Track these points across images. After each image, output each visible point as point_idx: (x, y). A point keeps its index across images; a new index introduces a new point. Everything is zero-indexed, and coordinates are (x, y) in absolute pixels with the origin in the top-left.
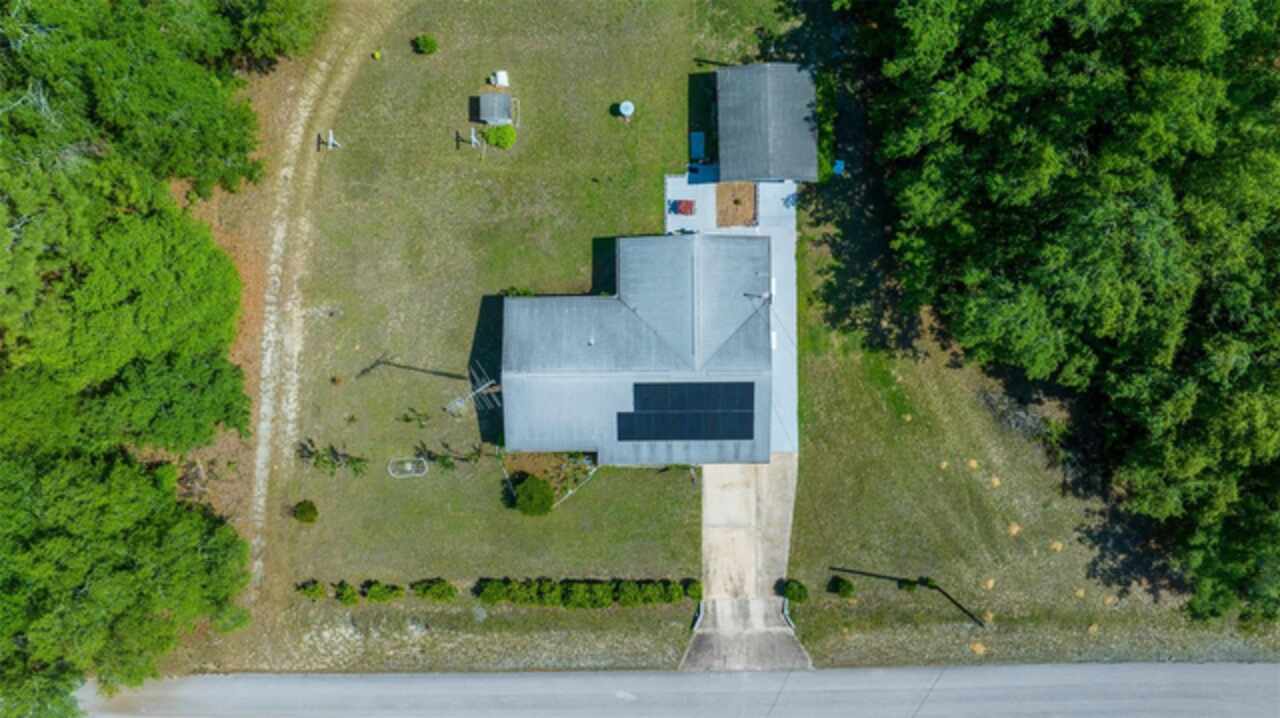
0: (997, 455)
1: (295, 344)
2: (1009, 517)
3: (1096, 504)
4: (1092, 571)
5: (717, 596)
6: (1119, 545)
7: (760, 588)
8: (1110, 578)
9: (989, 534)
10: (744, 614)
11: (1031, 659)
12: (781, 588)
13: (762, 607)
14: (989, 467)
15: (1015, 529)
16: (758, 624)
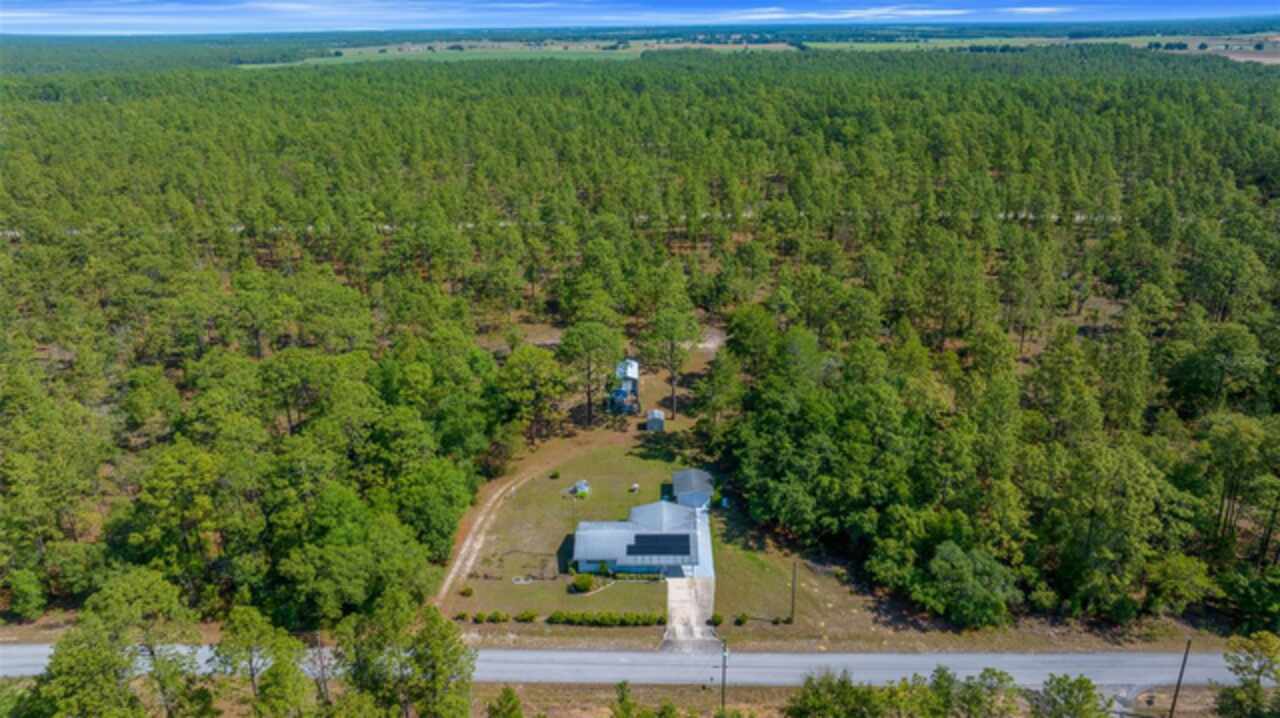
0: (814, 582)
1: (478, 546)
2: (825, 601)
3: (870, 598)
4: (875, 621)
5: (676, 626)
6: (887, 612)
7: (698, 623)
8: (887, 624)
9: (817, 606)
10: (690, 632)
11: (852, 651)
12: (709, 623)
13: (699, 631)
14: (811, 586)
15: (830, 605)
16: (698, 635)
